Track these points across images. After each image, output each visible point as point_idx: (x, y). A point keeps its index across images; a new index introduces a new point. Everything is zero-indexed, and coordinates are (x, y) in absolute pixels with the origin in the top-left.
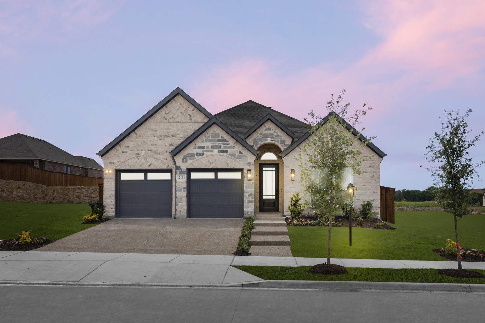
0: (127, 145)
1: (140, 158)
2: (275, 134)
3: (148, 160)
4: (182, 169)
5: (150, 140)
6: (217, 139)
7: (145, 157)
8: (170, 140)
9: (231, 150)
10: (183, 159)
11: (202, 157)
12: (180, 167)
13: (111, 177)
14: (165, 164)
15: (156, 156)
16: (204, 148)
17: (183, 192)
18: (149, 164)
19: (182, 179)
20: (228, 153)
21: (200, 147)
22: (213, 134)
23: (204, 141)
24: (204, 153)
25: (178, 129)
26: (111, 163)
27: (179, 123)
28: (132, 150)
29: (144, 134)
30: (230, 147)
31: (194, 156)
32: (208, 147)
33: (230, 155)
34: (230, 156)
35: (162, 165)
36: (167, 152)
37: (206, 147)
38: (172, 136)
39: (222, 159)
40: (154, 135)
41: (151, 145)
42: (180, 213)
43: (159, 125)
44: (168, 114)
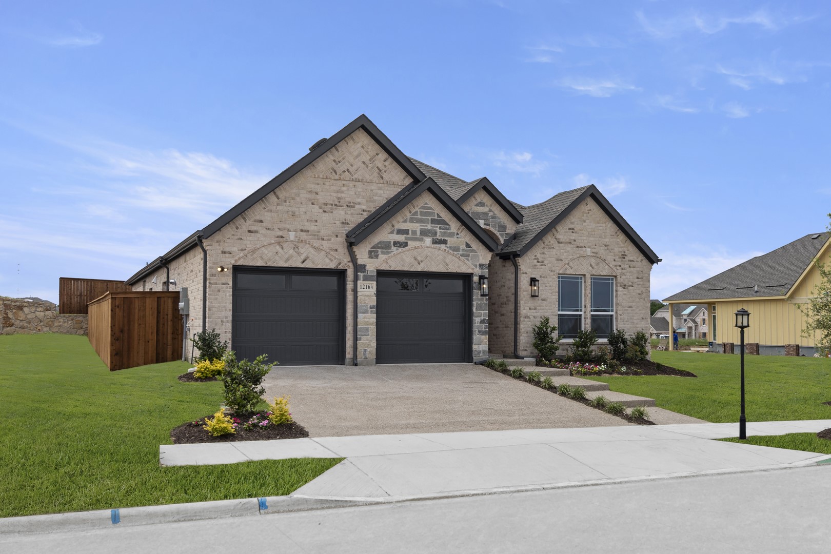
0: (258, 218)
1: (284, 246)
2: (491, 214)
3: (302, 250)
4: (368, 271)
5: (304, 210)
6: (430, 218)
7: (295, 243)
8: (342, 213)
9: (452, 239)
10: (370, 252)
11: (405, 249)
12: (364, 266)
13: (224, 282)
14: (333, 258)
15: (317, 243)
16: (408, 234)
17: (369, 314)
18: (303, 257)
19: (368, 290)
20: (448, 246)
21: (400, 232)
22: (422, 208)
23: (408, 220)
24: (407, 243)
25: (357, 193)
26: (224, 252)
27: (359, 181)
28: (268, 229)
29: (293, 199)
30: (451, 235)
31: (390, 248)
32: (414, 232)
33: (451, 248)
34: (451, 251)
35: (327, 260)
36: (337, 236)
37: (412, 232)
38: (347, 206)
39: (438, 255)
40: (313, 201)
41: (306, 221)
42: (364, 354)
43: (322, 183)
44: (339, 162)
